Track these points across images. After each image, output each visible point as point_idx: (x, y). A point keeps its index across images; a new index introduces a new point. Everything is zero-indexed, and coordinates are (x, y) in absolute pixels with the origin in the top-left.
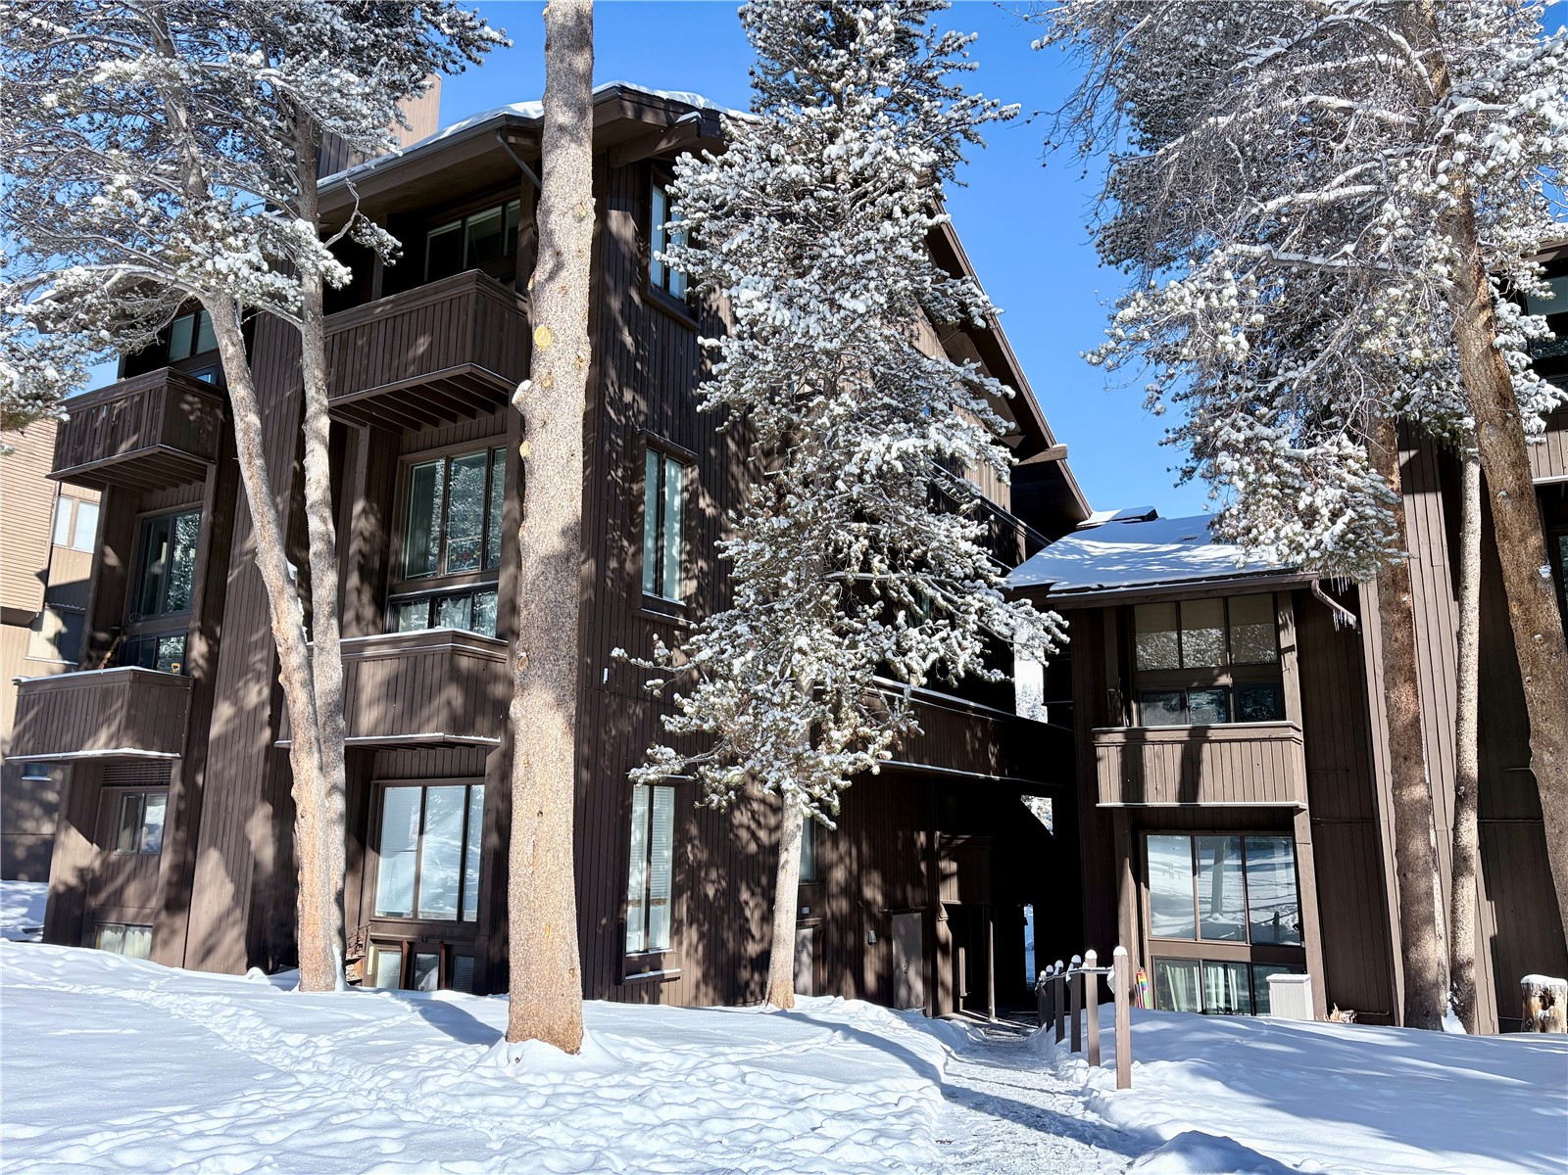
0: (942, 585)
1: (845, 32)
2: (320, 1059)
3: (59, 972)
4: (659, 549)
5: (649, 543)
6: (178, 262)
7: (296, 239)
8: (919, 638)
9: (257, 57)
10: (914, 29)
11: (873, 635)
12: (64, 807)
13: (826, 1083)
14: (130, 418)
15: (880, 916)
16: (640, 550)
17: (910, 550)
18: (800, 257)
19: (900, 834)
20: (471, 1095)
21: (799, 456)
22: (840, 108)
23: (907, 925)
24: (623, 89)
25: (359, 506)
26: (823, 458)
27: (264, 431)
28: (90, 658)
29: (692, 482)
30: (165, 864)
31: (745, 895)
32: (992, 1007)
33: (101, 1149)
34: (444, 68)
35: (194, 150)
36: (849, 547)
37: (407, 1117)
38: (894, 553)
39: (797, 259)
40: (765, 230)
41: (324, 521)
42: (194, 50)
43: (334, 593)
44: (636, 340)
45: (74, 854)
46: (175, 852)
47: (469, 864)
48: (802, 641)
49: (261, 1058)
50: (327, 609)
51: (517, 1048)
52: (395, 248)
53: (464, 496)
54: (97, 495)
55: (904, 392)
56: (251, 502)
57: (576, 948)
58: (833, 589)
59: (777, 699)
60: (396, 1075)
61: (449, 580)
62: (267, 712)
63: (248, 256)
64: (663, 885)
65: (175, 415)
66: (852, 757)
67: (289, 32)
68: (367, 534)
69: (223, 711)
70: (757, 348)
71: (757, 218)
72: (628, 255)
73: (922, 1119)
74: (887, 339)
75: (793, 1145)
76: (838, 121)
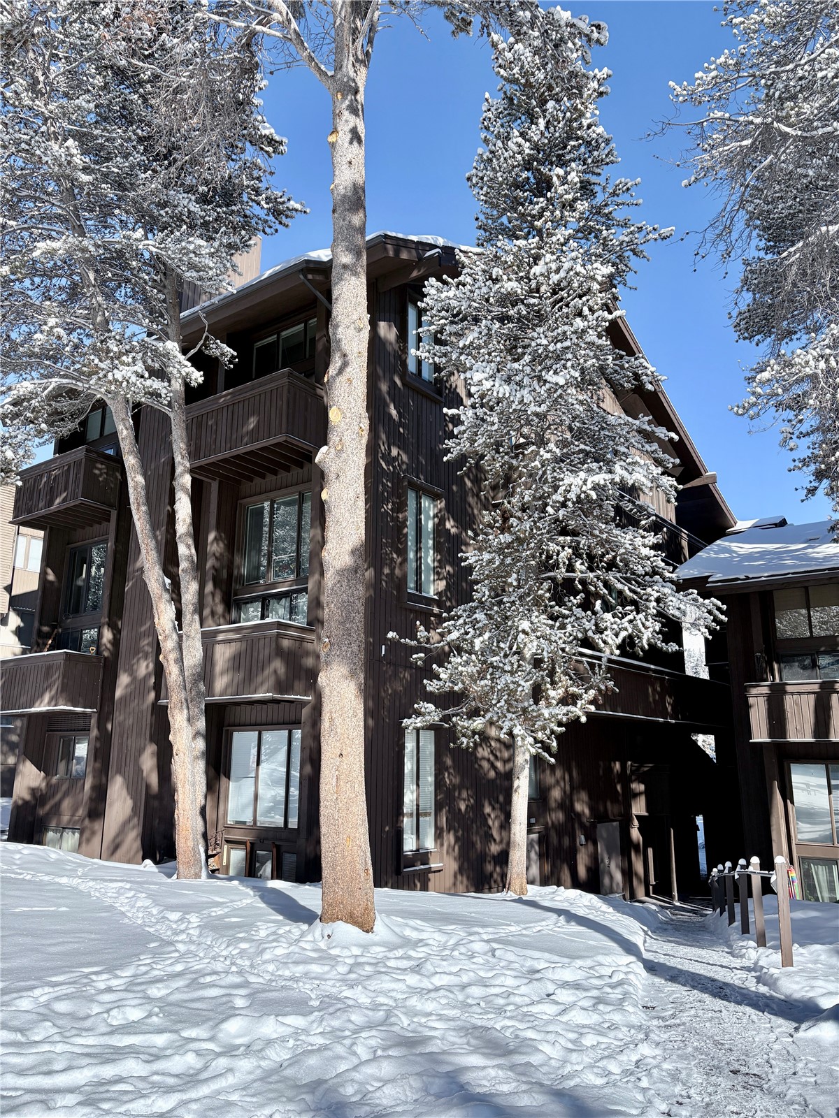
0: (628, 580)
1: (544, 185)
2: (191, 931)
3: (18, 863)
4: (418, 559)
5: (411, 555)
6: (90, 375)
7: (166, 355)
8: (612, 620)
9: (139, 233)
10: (593, 179)
11: (577, 619)
12: (21, 745)
13: (556, 958)
14: (62, 481)
15: (588, 824)
16: (405, 560)
17: (603, 555)
18: (515, 347)
19: (601, 763)
20: (296, 963)
21: (519, 490)
22: (541, 239)
23: (608, 831)
24: (386, 236)
25: (211, 536)
26: (536, 490)
27: (147, 487)
28: (38, 645)
29: (440, 510)
30: (88, 786)
31: (488, 810)
32: (675, 893)
34: (264, 231)
35: (100, 299)
36: (558, 555)
37: (252, 979)
38: (591, 557)
39: (513, 349)
40: (489, 330)
41: (188, 547)
42: (98, 231)
43: (196, 597)
44: (399, 412)
45: (29, 778)
46: (94, 777)
47: (292, 786)
48: (525, 625)
49: (151, 930)
50: (191, 608)
51: (329, 928)
52: (233, 357)
53: (283, 525)
54: (41, 533)
55: (595, 441)
56: (140, 536)
57: (369, 854)
58: (546, 585)
59: (508, 668)
60: (244, 946)
61: (274, 585)
62: (153, 680)
63: (135, 368)
64: (429, 802)
65: (90, 478)
66: (565, 709)
67: (160, 215)
68: (217, 554)
69: (124, 680)
70: (486, 414)
71: (484, 322)
72: (392, 353)
73: (631, 989)
74: (581, 403)
75: (535, 1009)
76: (539, 248)
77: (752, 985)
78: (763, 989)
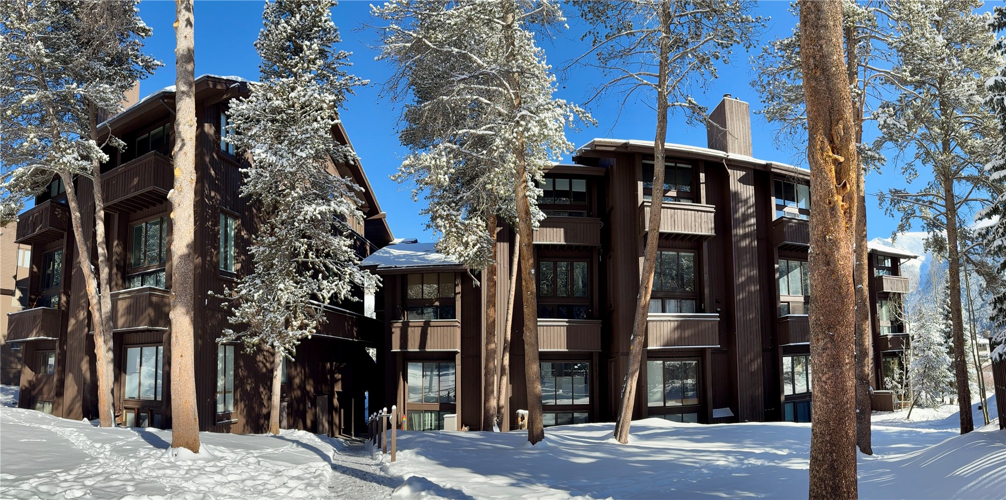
0: (336, 264)
1: (298, 50)
2: (106, 453)
3: (23, 418)
4: (226, 252)
5: (222, 250)
6: (51, 161)
7: (90, 147)
8: (327, 284)
9: (75, 85)
10: (327, 49)
11: (309, 283)
12: (23, 359)
13: (289, 465)
14: (39, 218)
15: (312, 397)
16: (218, 253)
17: (324, 250)
18: (280, 136)
19: (320, 363)
20: (159, 469)
21: (280, 213)
22: (296, 78)
23: (322, 400)
24: (208, 77)
25: (115, 243)
26: (290, 213)
27: (82, 218)
28: (29, 305)
29: (239, 225)
30: (55, 380)
31: (262, 389)
32: (353, 433)
33: (34, 485)
34: (140, 77)
35: (55, 121)
36: (300, 248)
37: (136, 477)
38: (317, 251)
39: (279, 137)
40: (265, 126)
41: (103, 249)
42: (54, 87)
43: (107, 275)
44: (215, 172)
45: (27, 375)
46: (58, 375)
47: (158, 378)
48: (282, 286)
49: (87, 452)
50: (105, 281)
51: (176, 451)
52: (125, 146)
53: (153, 236)
54: (29, 247)
55: (322, 188)
56: (78, 244)
57: (196, 410)
58: (293, 265)
59: (272, 309)
60: (132, 460)
61: (148, 268)
62: (86, 321)
63: (74, 155)
64: (230, 386)
65: (53, 216)
66: (300, 332)
67: (85, 75)
68: (118, 253)
69: (72, 322)
70: (262, 171)
71: (262, 122)
72: (212, 140)
73: (324, 479)
74: (315, 167)
75: (277, 491)
76: (294, 84)
77: (378, 473)
78: (382, 474)
